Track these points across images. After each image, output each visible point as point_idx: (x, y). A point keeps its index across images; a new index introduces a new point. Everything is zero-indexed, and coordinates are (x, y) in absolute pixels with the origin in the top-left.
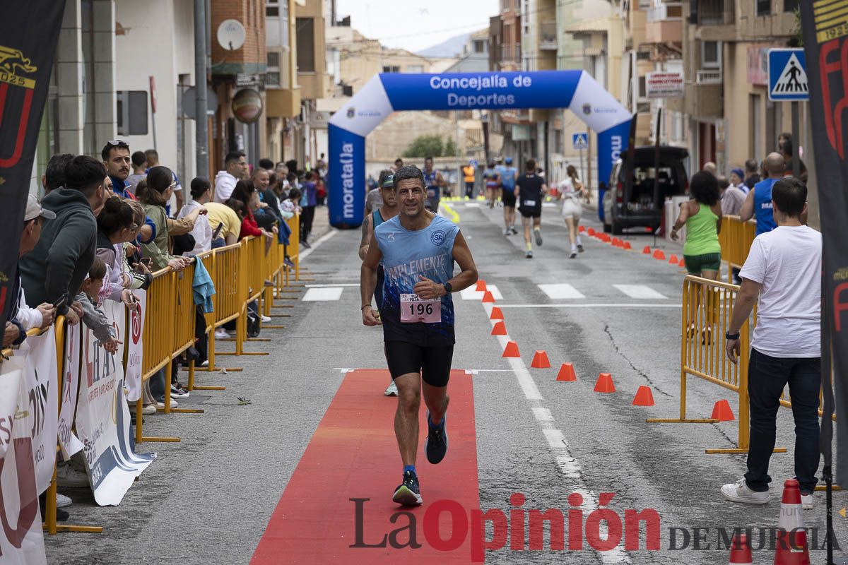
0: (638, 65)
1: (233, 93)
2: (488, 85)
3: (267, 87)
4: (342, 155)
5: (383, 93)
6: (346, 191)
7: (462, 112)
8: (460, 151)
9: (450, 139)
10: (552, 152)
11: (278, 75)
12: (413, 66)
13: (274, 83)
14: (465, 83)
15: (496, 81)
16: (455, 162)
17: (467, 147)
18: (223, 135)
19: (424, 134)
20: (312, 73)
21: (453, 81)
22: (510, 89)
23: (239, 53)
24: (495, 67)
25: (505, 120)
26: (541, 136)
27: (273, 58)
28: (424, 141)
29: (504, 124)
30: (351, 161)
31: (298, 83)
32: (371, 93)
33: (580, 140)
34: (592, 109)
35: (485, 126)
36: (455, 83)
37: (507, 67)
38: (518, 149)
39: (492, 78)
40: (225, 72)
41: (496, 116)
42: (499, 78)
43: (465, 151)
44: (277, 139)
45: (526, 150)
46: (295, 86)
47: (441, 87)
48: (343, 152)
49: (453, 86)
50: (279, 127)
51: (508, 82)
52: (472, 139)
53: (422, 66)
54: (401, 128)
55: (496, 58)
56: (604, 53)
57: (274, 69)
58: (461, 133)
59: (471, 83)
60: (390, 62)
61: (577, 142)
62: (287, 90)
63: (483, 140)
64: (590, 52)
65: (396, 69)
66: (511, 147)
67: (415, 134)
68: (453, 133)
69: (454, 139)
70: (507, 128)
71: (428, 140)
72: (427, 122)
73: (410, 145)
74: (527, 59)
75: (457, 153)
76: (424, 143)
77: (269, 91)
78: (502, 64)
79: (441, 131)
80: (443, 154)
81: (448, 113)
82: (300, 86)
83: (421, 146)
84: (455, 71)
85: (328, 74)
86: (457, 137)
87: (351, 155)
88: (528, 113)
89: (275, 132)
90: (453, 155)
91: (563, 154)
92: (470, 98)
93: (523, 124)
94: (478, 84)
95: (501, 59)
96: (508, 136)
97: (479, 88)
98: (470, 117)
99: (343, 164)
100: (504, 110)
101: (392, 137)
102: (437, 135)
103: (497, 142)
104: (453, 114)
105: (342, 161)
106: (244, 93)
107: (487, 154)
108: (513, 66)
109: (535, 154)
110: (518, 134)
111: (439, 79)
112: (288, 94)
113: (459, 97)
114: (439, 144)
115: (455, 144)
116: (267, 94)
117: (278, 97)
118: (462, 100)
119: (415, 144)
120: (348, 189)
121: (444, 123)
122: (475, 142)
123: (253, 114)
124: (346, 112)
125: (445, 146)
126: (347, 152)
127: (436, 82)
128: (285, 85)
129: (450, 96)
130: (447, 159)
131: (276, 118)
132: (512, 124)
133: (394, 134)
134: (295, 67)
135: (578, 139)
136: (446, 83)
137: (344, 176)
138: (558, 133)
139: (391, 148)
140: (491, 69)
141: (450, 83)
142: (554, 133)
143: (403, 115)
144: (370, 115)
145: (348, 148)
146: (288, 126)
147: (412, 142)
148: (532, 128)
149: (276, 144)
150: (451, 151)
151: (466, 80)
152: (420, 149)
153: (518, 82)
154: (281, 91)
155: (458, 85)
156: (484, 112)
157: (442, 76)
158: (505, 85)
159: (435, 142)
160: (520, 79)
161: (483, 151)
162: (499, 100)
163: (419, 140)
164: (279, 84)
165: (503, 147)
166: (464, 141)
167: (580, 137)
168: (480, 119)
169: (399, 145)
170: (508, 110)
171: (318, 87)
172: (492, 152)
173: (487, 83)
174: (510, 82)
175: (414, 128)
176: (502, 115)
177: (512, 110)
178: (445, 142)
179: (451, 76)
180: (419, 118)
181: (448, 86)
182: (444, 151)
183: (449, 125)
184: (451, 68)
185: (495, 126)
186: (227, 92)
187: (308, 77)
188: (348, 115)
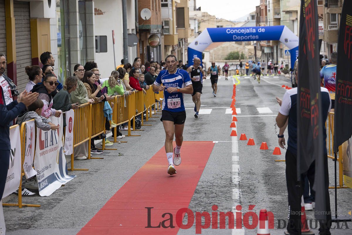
1: (149, 36)
2: (249, 32)
5: (209, 35)
7: (247, 42)
8: (246, 57)
9: (242, 53)
10: (279, 57)
11: (168, 29)
12: (228, 25)
13: (167, 33)
14: (239, 31)
15: (252, 30)
17: (249, 56)
18: (145, 52)
19: (232, 51)
20: (184, 28)
21: (235, 30)
22: (257, 33)
23: (149, 21)
24: (258, 25)
25: (262, 45)
26: (275, 51)
27: (167, 23)
28: (232, 53)
29: (261, 47)
31: (177, 32)
32: (205, 36)
33: (288, 52)
34: (288, 40)
35: (255, 47)
36: (236, 31)
37: (262, 25)
38: (267, 56)
39: (250, 29)
40: (144, 28)
41: (258, 43)
43: (248, 57)
45: (270, 57)
46: (175, 33)
47: (230, 33)
49: (235, 32)
50: (171, 49)
51: (256, 31)
52: (250, 53)
53: (232, 25)
54: (224, 49)
55: (258, 22)
56: (297, 19)
57: (167, 27)
58: (246, 50)
59: (242, 31)
60: (220, 24)
61: (287, 53)
62: (172, 35)
63: (254, 53)
64: (292, 19)
65: (222, 26)
66: (264, 55)
67: (229, 51)
68: (244, 51)
69: (244, 53)
70: (263, 49)
71: (234, 53)
72: (233, 46)
73: (227, 55)
74: (269, 22)
75: (245, 58)
76: (233, 54)
77: (165, 35)
78: (260, 24)
79: (239, 50)
81: (241, 43)
82: (178, 33)
83: (231, 55)
84: (244, 26)
85: (190, 29)
86: (245, 52)
88: (270, 42)
89: (169, 51)
90: (244, 59)
91: (283, 58)
92: (241, 37)
93: (268, 46)
94: (244, 31)
95: (260, 22)
96: (263, 51)
97: (245, 33)
98: (250, 44)
100: (261, 41)
101: (220, 52)
102: (237, 51)
103: (259, 53)
104: (244, 43)
106: (153, 36)
107: (256, 58)
108: (264, 25)
109: (273, 58)
110: (267, 51)
111: (230, 30)
112: (172, 37)
113: (237, 36)
114: (238, 54)
115: (244, 54)
116: (164, 37)
117: (168, 38)
118: (239, 38)
121: (240, 47)
122: (252, 54)
123: (156, 44)
124: (194, 43)
127: (228, 31)
128: (171, 33)
129: (234, 36)
132: (264, 47)
133: (221, 51)
134: (175, 26)
135: (287, 52)
136: (232, 31)
138: (281, 49)
139: (220, 57)
140: (257, 25)
141: (234, 31)
142: (280, 50)
143: (224, 44)
144: (204, 44)
146: (174, 48)
147: (228, 54)
148: (272, 48)
150: (243, 57)
151: (240, 30)
152: (231, 57)
154: (170, 35)
155: (237, 32)
156: (255, 42)
157: (231, 29)
158: (255, 32)
159: (237, 54)
160: (261, 29)
161: (254, 57)
162: (253, 37)
163: (231, 53)
164: (169, 33)
165: (262, 56)
166: (248, 53)
167: (288, 51)
168: (253, 45)
169: (223, 55)
170: (263, 41)
171: (186, 33)
172: (258, 58)
173: (248, 31)
174: (257, 30)
175: (229, 49)
176: (261, 43)
177: (264, 41)
178: (240, 54)
179: (234, 29)
180: (230, 45)
181: (233, 32)
182: (240, 57)
183: (242, 48)
184: (243, 26)
185: (258, 47)
186: (146, 36)
187: (182, 30)
188: (195, 44)
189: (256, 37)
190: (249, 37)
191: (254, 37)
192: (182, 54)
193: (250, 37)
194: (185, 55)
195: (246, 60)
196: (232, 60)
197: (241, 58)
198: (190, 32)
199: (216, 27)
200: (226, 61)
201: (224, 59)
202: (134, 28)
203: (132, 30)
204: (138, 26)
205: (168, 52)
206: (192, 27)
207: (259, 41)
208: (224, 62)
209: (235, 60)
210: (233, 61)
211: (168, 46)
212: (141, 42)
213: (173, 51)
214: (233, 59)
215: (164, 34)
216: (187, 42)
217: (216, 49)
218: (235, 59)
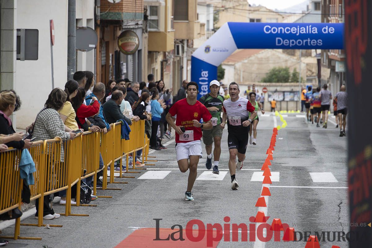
1: (119, 33)
2: (305, 32)
4: (200, 79)
5: (231, 36)
7: (304, 51)
8: (302, 79)
9: (295, 70)
11: (157, 22)
13: (155, 28)
14: (288, 30)
15: (310, 29)
16: (298, 86)
17: (307, 76)
18: (111, 62)
19: (277, 66)
20: (186, 21)
21: (279, 28)
22: (320, 35)
23: (120, 5)
24: (325, 20)
25: (330, 57)
27: (155, 10)
28: (277, 71)
29: (330, 60)
31: (173, 27)
32: (224, 37)
35: (319, 61)
36: (281, 30)
37: (333, 20)
38: (340, 78)
39: (307, 27)
40: (110, 18)
41: (325, 54)
42: (312, 28)
43: (305, 79)
44: (157, 66)
46: (169, 29)
47: (271, 32)
48: (201, 77)
49: (279, 32)
50: (160, 58)
52: (310, 71)
54: (261, 61)
55: (326, 14)
57: (154, 17)
58: (303, 66)
59: (292, 30)
60: (255, 16)
62: (163, 32)
63: (317, 72)
65: (258, 20)
66: (335, 76)
67: (271, 66)
68: (297, 66)
69: (298, 71)
70: (332, 64)
71: (279, 71)
72: (279, 58)
73: (267, 74)
75: (300, 80)
76: (277, 73)
77: (150, 32)
78: (329, 18)
79: (289, 64)
80: (290, 81)
81: (294, 52)
82: (174, 30)
83: (275, 74)
85: (199, 23)
86: (300, 69)
87: (207, 79)
89: (156, 62)
90: (297, 82)
92: (291, 41)
94: (297, 31)
95: (329, 15)
96: (333, 69)
97: (298, 34)
98: (310, 55)
99: (202, 85)
100: (330, 50)
101: (254, 68)
102: (286, 67)
103: (326, 72)
104: (298, 52)
105: (200, 83)
106: (127, 33)
107: (320, 81)
108: (336, 19)
110: (339, 68)
111: (270, 27)
112: (163, 36)
113: (284, 40)
114: (288, 73)
115: (299, 74)
116: (148, 35)
117: (156, 37)
118: (286, 42)
119: (270, 73)
121: (292, 59)
122: (313, 73)
123: (132, 48)
124: (204, 49)
126: (204, 77)
127: (268, 29)
128: (162, 29)
129: (277, 39)
130: (292, 84)
132: (336, 60)
133: (256, 66)
134: (170, 17)
136: (274, 30)
139: (254, 76)
141: (278, 30)
143: (262, 53)
145: (205, 74)
146: (167, 58)
147: (268, 72)
149: (157, 70)
150: (295, 78)
151: (289, 29)
152: (274, 77)
153: (325, 30)
154: (160, 32)
155: (283, 32)
156: (319, 51)
157: (272, 25)
158: (316, 32)
159: (285, 72)
160: (327, 28)
161: (317, 79)
162: (312, 43)
163: (274, 70)
164: (157, 28)
165: (330, 76)
166: (305, 71)
168: (315, 57)
169: (259, 74)
170: (333, 50)
171: (190, 30)
172: (323, 80)
173: (303, 31)
174: (319, 30)
175: (270, 62)
176: (329, 54)
177: (335, 50)
178: (291, 71)
179: (278, 25)
180: (274, 55)
181: (276, 32)
182: (290, 78)
183: (295, 61)
185: (325, 62)
186: (114, 32)
187: (182, 24)
188: (206, 51)
189: (317, 43)
190: (304, 41)
191: (314, 42)
192: (182, 68)
193: (307, 43)
194: (187, 71)
195: (302, 84)
196: (276, 82)
197: (292, 79)
198: (197, 29)
199: (248, 21)
200: (265, 84)
201: (260, 80)
202: (92, 16)
203: (88, 20)
204: (99, 14)
205: (155, 64)
206: (202, 19)
207: (327, 50)
208: (261, 86)
209: (281, 84)
210: (278, 84)
211: (156, 52)
212: (104, 44)
213: (165, 63)
214: (278, 81)
215: (149, 30)
217: (246, 61)
218: (281, 82)
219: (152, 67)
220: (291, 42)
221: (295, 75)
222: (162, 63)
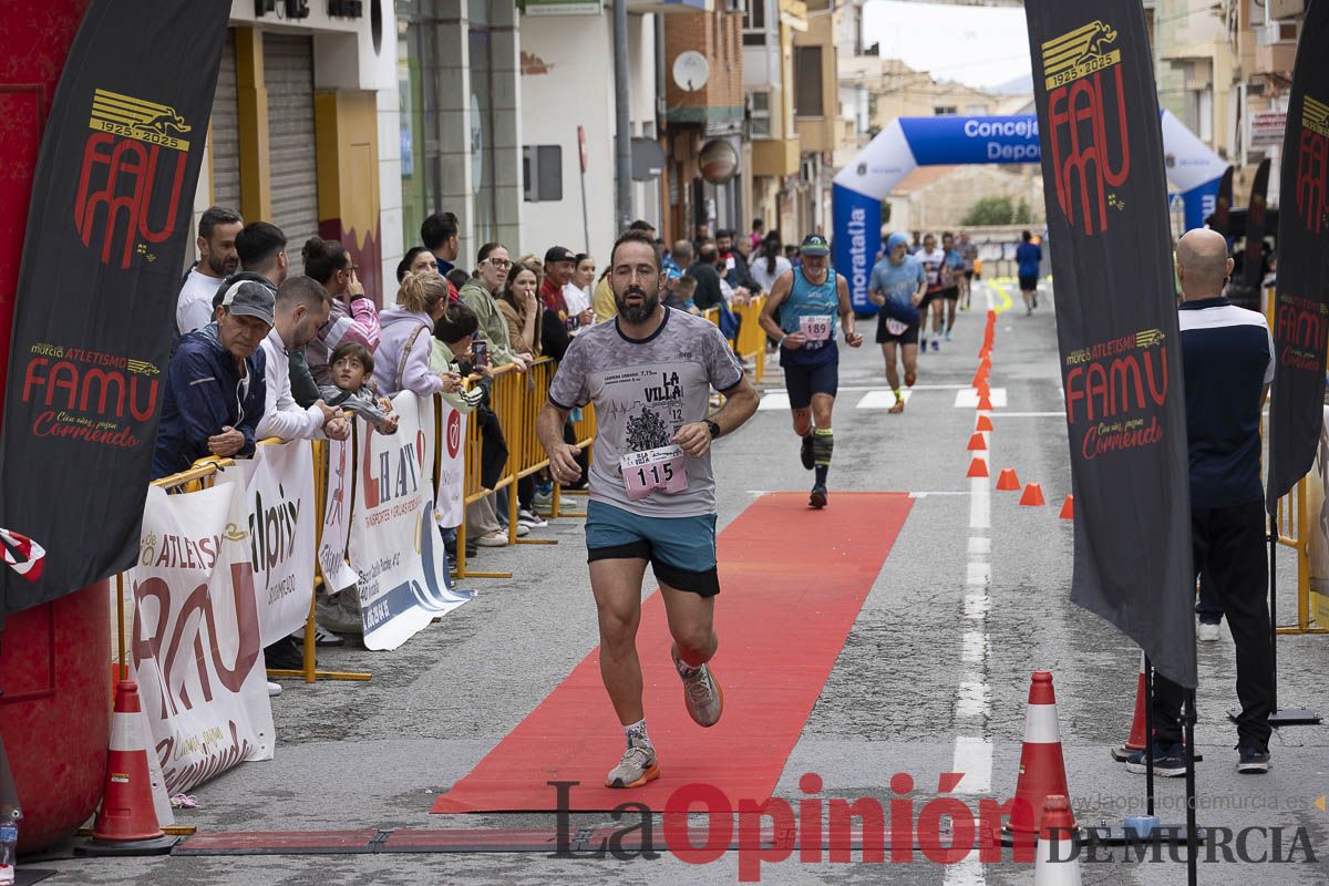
0: (1249, 103)
1: (701, 145)
3: (753, 136)
5: (904, 143)
6: (855, 270)
8: (1035, 217)
9: (1022, 200)
11: (767, 122)
12: (974, 106)
13: (763, 133)
14: (1010, 129)
18: (687, 199)
19: (989, 195)
20: (819, 118)
21: (995, 126)
23: (700, 95)
27: (762, 100)
28: (989, 204)
30: (862, 231)
31: (796, 130)
32: (892, 146)
33: (1177, 201)
34: (1177, 161)
36: (997, 129)
40: (683, 119)
43: (1041, 217)
44: (770, 204)
46: (790, 134)
47: (979, 135)
48: (851, 220)
49: (994, 132)
50: (774, 188)
53: (986, 107)
54: (958, 187)
56: (1210, 86)
57: (761, 114)
58: (1037, 193)
59: (1018, 129)
60: (944, 102)
61: (1173, 204)
62: (779, 141)
64: (1193, 85)
65: (952, 110)
67: (976, 196)
68: (1027, 194)
69: (1028, 202)
71: (994, 203)
72: (992, 179)
73: (970, 210)
75: (1032, 219)
76: (989, 207)
77: (755, 142)
79: (1011, 190)
80: (1014, 220)
81: (1020, 168)
82: (798, 135)
83: (985, 210)
85: (842, 120)
86: (1032, 199)
87: (862, 224)
89: (767, 195)
90: (1027, 222)
92: (1017, 148)
97: (1029, 135)
99: (852, 236)
101: (946, 200)
102: (1006, 196)
104: (1027, 168)
105: (851, 232)
106: (715, 144)
111: (975, 124)
112: (780, 146)
113: (1003, 145)
114: (1008, 207)
115: (1029, 207)
116: (754, 148)
117: (766, 151)
118: (1006, 151)
120: (859, 267)
121: (1016, 181)
123: (726, 172)
124: (856, 169)
125: (1016, 212)
126: (857, 220)
127: (972, 129)
128: (776, 135)
129: (990, 145)
131: (770, 177)
133: (949, 196)
134: (790, 111)
135: (1174, 200)
136: (985, 129)
137: (854, 251)
139: (945, 215)
141: (992, 129)
143: (959, 172)
144: (887, 171)
145: (859, 215)
146: (787, 187)
147: (972, 206)
149: (769, 211)
150: (1023, 216)
151: (1011, 125)
152: (983, 215)
154: (771, 141)
155: (1001, 132)
157: (981, 120)
159: (1003, 206)
163: (983, 203)
164: (769, 133)
167: (1176, 197)
169: (955, 210)
171: (827, 135)
175: (975, 187)
178: (1015, 204)
179: (991, 120)
180: (981, 174)
181: (988, 133)
182: (1014, 216)
183: (1021, 184)
184: (1022, 109)
186: (692, 144)
187: (813, 123)
188: (859, 172)
192: (813, 204)
194: (823, 210)
195: (1036, 227)
196: (987, 225)
197: (1017, 217)
198: (839, 131)
199: (930, 114)
201: (957, 222)
202: (651, 117)
203: (646, 125)
204: (663, 111)
205: (765, 198)
206: (849, 112)
209: (995, 228)
210: (991, 228)
211: (767, 177)
212: (675, 166)
213: (783, 197)
214: (992, 223)
216: (831, 166)
217: (930, 187)
218: (998, 224)
219: (760, 206)
220: (1016, 151)
221: (1023, 210)
222: (778, 197)
